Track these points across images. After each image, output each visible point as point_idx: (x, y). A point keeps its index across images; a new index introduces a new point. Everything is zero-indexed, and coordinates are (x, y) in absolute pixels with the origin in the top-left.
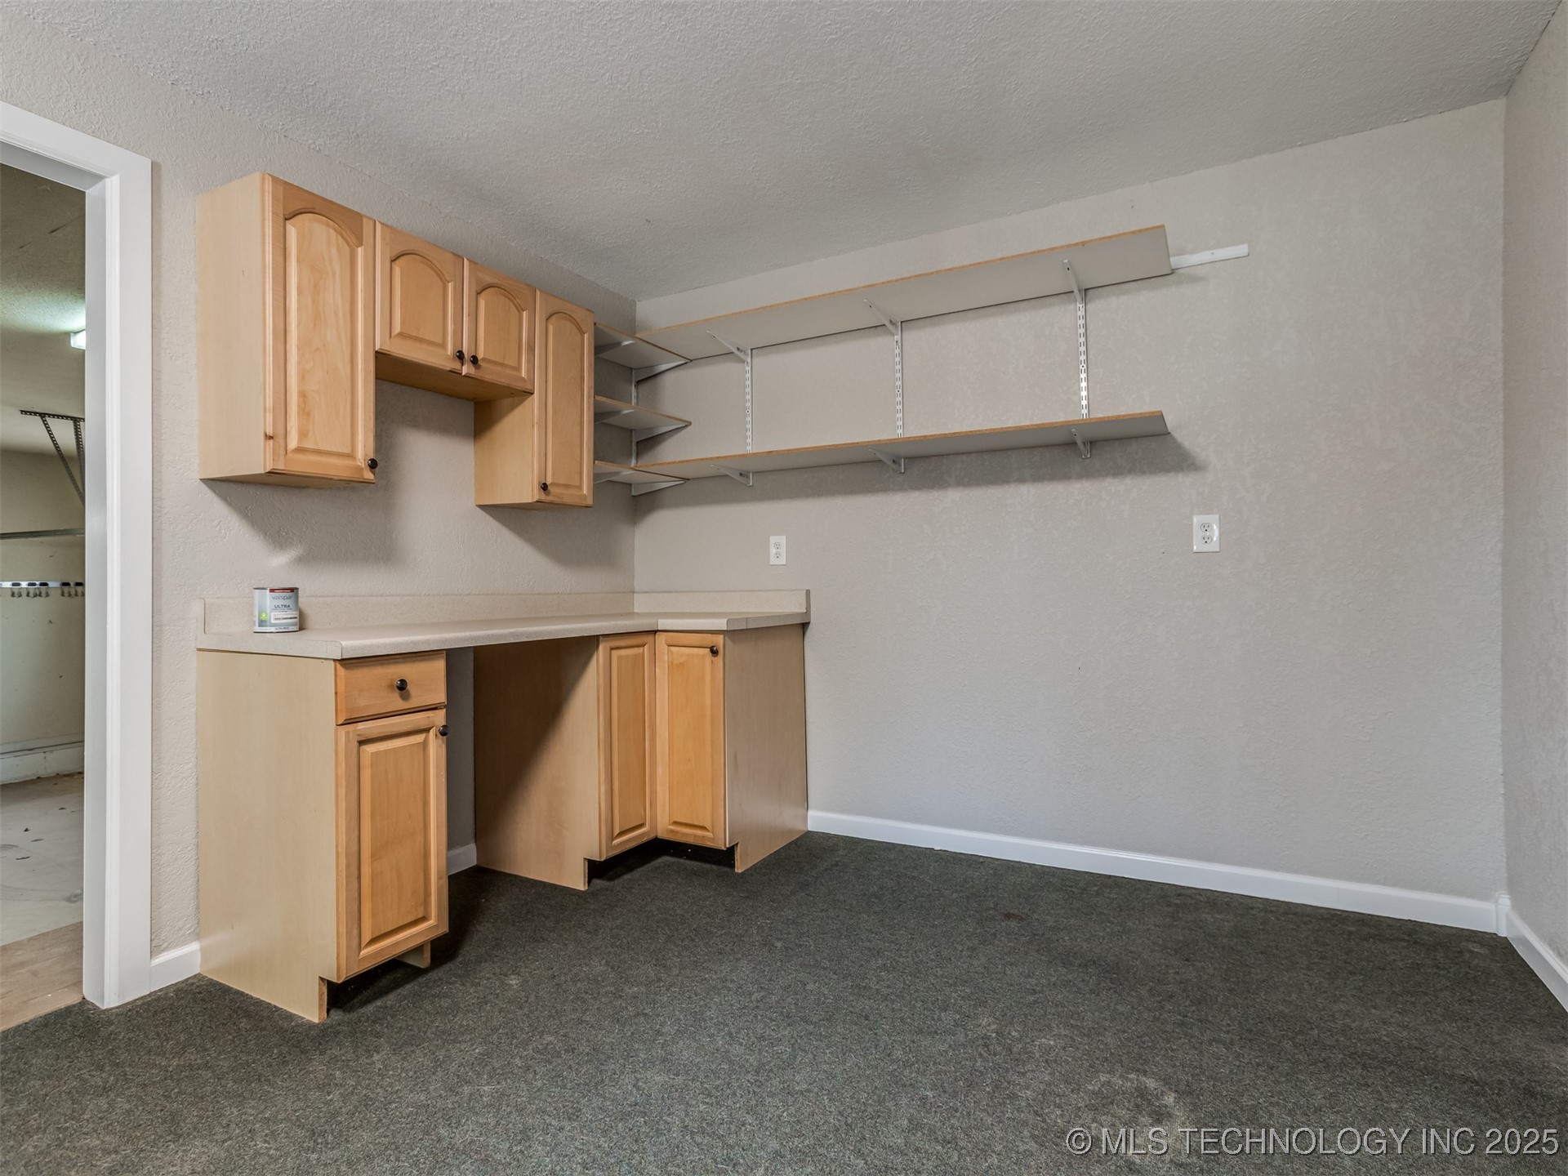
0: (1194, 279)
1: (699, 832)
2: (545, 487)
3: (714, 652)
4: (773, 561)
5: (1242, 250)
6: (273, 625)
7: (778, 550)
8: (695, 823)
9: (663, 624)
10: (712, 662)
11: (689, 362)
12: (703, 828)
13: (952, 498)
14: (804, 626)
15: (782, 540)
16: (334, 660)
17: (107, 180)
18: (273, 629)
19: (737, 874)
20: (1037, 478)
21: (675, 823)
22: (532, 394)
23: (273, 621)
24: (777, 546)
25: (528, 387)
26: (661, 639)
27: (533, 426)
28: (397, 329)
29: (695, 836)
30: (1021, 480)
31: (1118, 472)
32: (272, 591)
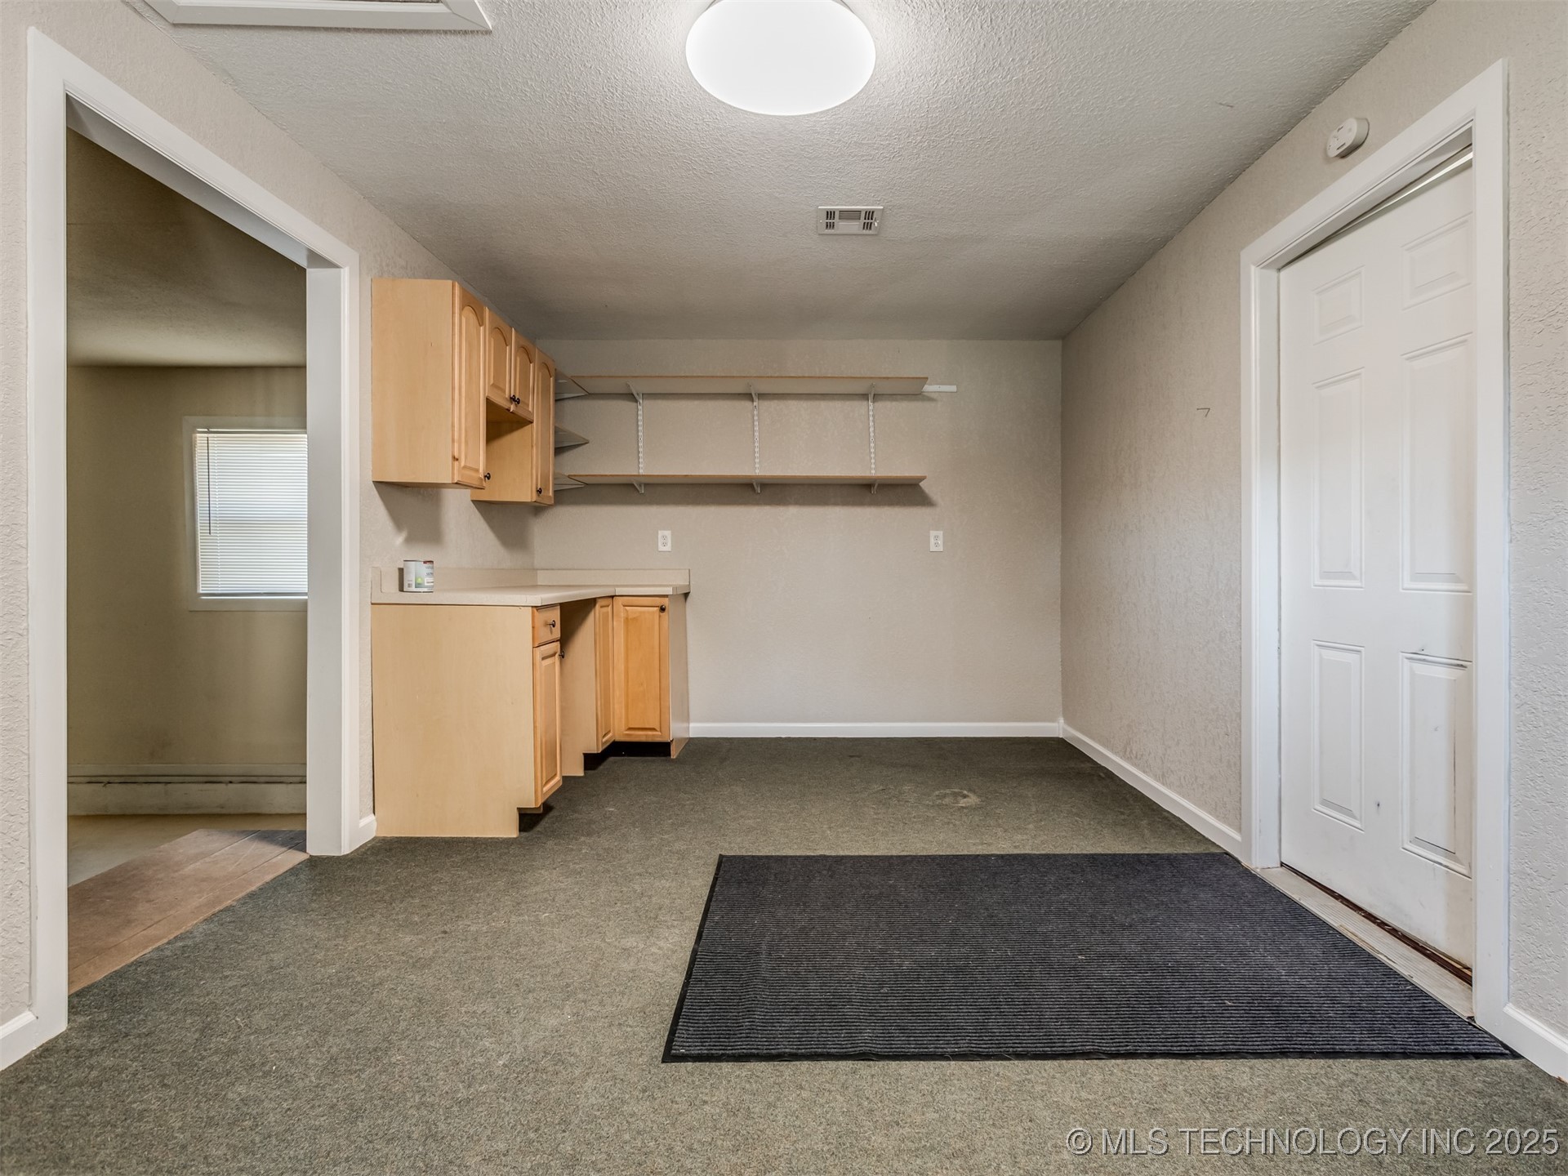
0: (930, 399)
1: (650, 733)
2: (539, 491)
3: (663, 609)
4: (661, 548)
5: (953, 388)
6: (427, 587)
7: (665, 541)
8: (647, 726)
9: (619, 591)
10: (660, 616)
11: (590, 396)
12: (654, 729)
13: (792, 511)
14: (686, 595)
15: (668, 533)
16: (532, 607)
17: (342, 270)
18: (426, 590)
19: (673, 760)
20: (845, 503)
21: (630, 729)
22: (532, 422)
23: (426, 584)
24: (664, 537)
25: (529, 418)
26: (619, 602)
27: (532, 446)
28: (492, 382)
29: (646, 735)
30: (836, 504)
31: (891, 503)
32: (425, 562)
